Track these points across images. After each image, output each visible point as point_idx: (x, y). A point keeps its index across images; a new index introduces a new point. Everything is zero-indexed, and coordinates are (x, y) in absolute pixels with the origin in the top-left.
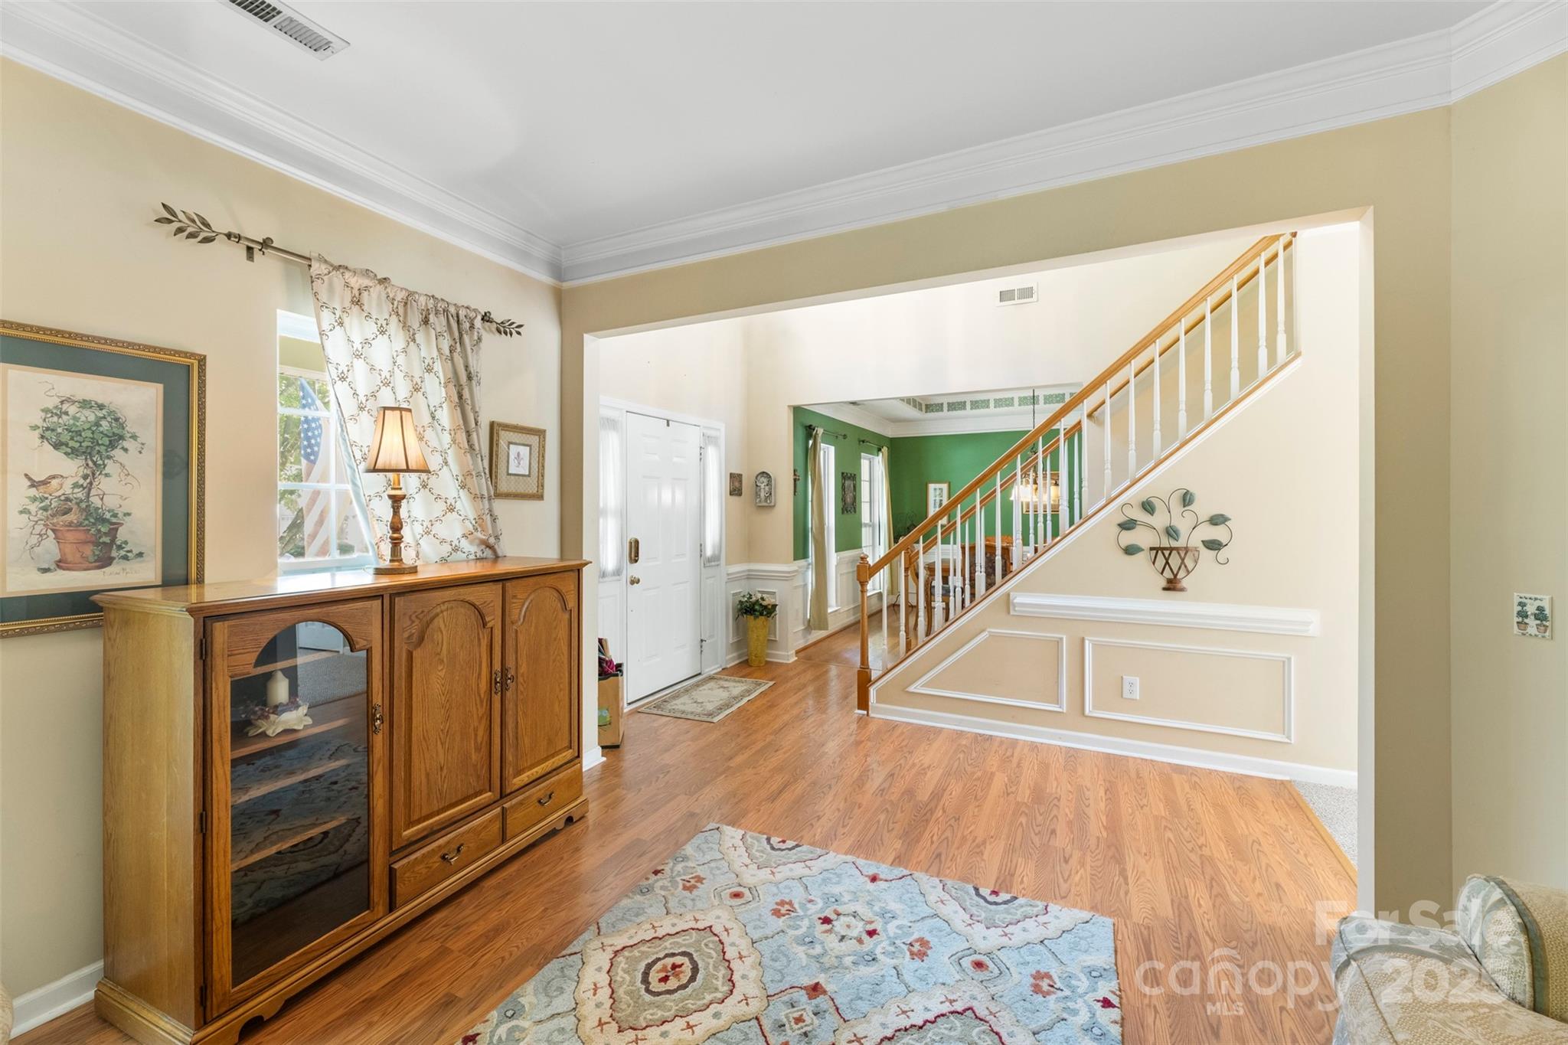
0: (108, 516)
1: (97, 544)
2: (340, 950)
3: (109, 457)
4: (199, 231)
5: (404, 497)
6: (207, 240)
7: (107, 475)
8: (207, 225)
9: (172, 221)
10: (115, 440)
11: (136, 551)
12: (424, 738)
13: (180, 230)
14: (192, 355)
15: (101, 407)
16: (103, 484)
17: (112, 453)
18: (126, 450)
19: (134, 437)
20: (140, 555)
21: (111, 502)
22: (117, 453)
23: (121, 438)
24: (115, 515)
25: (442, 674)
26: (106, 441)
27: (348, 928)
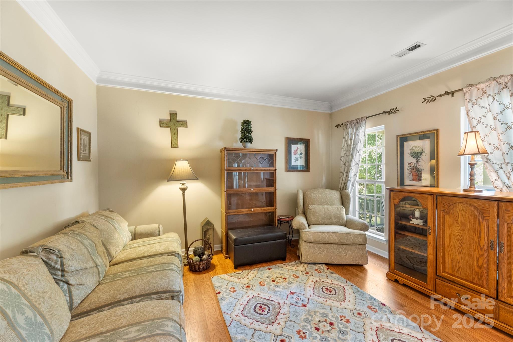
0: (420, 170)
1: (418, 176)
2: (419, 286)
3: (420, 157)
4: (433, 99)
5: (476, 164)
6: (435, 100)
7: (420, 161)
8: (433, 97)
9: (425, 101)
10: (421, 153)
11: (425, 178)
12: (450, 247)
13: (428, 101)
14: (434, 130)
15: (419, 147)
16: (419, 163)
17: (421, 156)
18: (423, 155)
19: (424, 152)
20: (426, 179)
21: (420, 167)
22: (422, 156)
23: (422, 153)
24: (421, 170)
25: (459, 228)
26: (420, 154)
27: (420, 282)
